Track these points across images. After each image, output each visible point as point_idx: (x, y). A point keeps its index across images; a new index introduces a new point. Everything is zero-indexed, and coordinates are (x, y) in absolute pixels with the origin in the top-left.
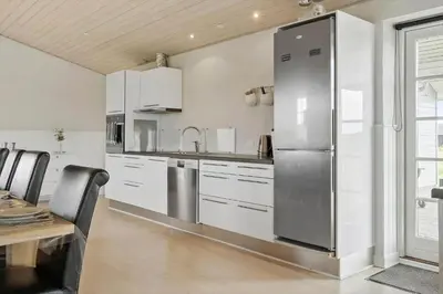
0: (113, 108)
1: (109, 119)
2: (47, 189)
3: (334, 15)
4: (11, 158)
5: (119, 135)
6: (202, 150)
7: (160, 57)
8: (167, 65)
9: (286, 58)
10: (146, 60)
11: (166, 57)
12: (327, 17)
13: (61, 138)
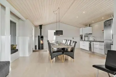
0: (81, 34)
1: (80, 35)
2: (71, 45)
3: (113, 19)
4: (68, 41)
5: (82, 38)
6: (95, 40)
7: (88, 25)
8: (90, 26)
9: (106, 26)
10: (86, 25)
11: (89, 25)
12: (111, 19)
13: (73, 39)
